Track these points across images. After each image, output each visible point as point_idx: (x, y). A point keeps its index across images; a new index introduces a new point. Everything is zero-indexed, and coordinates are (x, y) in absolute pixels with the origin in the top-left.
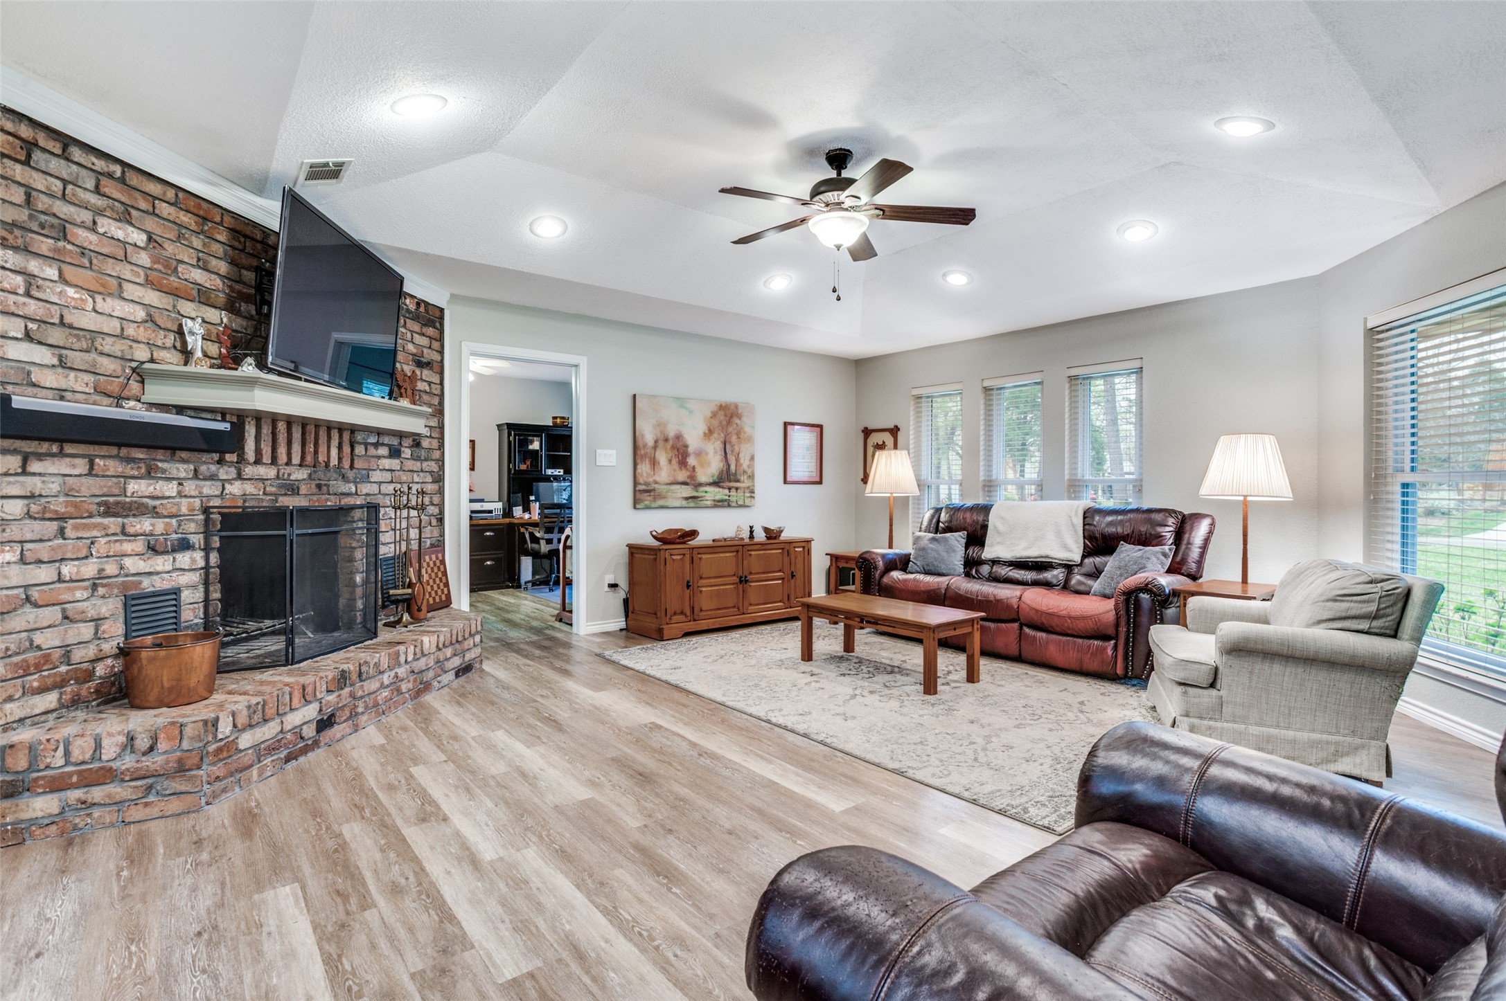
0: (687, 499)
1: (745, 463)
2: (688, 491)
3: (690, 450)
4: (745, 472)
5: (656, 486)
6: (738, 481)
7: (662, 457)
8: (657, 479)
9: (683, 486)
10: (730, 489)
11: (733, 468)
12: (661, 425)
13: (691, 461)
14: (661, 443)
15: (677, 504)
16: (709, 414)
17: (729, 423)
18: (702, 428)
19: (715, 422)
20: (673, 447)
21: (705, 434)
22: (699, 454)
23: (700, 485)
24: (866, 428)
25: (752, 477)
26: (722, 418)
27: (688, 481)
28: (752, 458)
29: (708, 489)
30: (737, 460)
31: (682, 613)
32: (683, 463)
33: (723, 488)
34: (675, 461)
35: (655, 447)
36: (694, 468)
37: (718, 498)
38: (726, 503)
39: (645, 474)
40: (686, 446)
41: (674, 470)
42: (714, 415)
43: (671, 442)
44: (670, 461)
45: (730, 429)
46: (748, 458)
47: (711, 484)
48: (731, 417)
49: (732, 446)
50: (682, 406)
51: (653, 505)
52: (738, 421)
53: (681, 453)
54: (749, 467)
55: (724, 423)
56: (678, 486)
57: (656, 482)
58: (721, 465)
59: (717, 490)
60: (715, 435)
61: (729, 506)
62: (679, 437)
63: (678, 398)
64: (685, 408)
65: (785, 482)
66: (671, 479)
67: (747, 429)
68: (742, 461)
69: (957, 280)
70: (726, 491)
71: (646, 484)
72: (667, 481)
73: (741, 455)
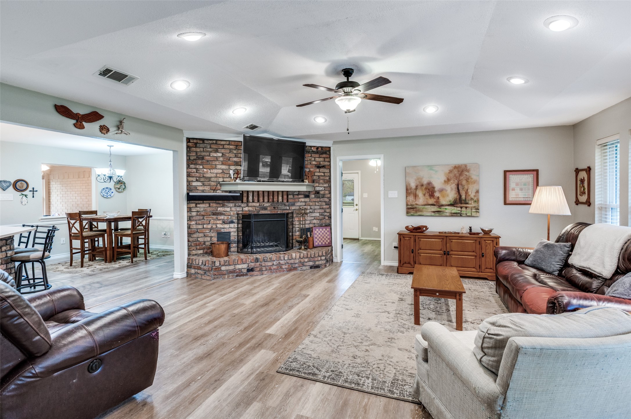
0: (434, 212)
1: (472, 194)
2: (435, 208)
3: (436, 189)
4: (472, 199)
5: (417, 206)
6: (467, 203)
7: (420, 193)
8: (417, 202)
9: (432, 206)
10: (461, 208)
11: (463, 197)
12: (419, 179)
13: (437, 194)
14: (419, 187)
15: (429, 214)
16: (448, 172)
17: (461, 175)
18: (443, 178)
19: (452, 175)
20: (426, 189)
21: (445, 181)
22: (441, 191)
23: (442, 205)
24: (577, 169)
25: (477, 201)
26: (456, 172)
27: (435, 204)
28: (477, 192)
29: (447, 207)
30: (467, 193)
31: (409, 263)
32: (432, 195)
33: (457, 207)
34: (427, 195)
35: (416, 188)
36: (438, 198)
37: (453, 212)
38: (459, 215)
39: (411, 201)
40: (434, 188)
41: (427, 199)
42: (451, 172)
43: (425, 186)
44: (424, 195)
45: (461, 178)
46: (474, 191)
47: (449, 205)
48: (462, 171)
49: (463, 186)
50: (431, 169)
51: (415, 215)
52: (467, 173)
53: (430, 191)
54: (475, 196)
55: (457, 175)
56: (429, 206)
57: (417, 204)
58: (456, 196)
59: (453, 208)
60: (452, 181)
61: (461, 216)
62: (429, 184)
63: (428, 166)
64: (433, 170)
65: (505, 203)
66: (425, 203)
67: (474, 177)
68: (470, 193)
69: (517, 81)
70: (459, 209)
71: (411, 205)
72: (423, 204)
73: (469, 190)
